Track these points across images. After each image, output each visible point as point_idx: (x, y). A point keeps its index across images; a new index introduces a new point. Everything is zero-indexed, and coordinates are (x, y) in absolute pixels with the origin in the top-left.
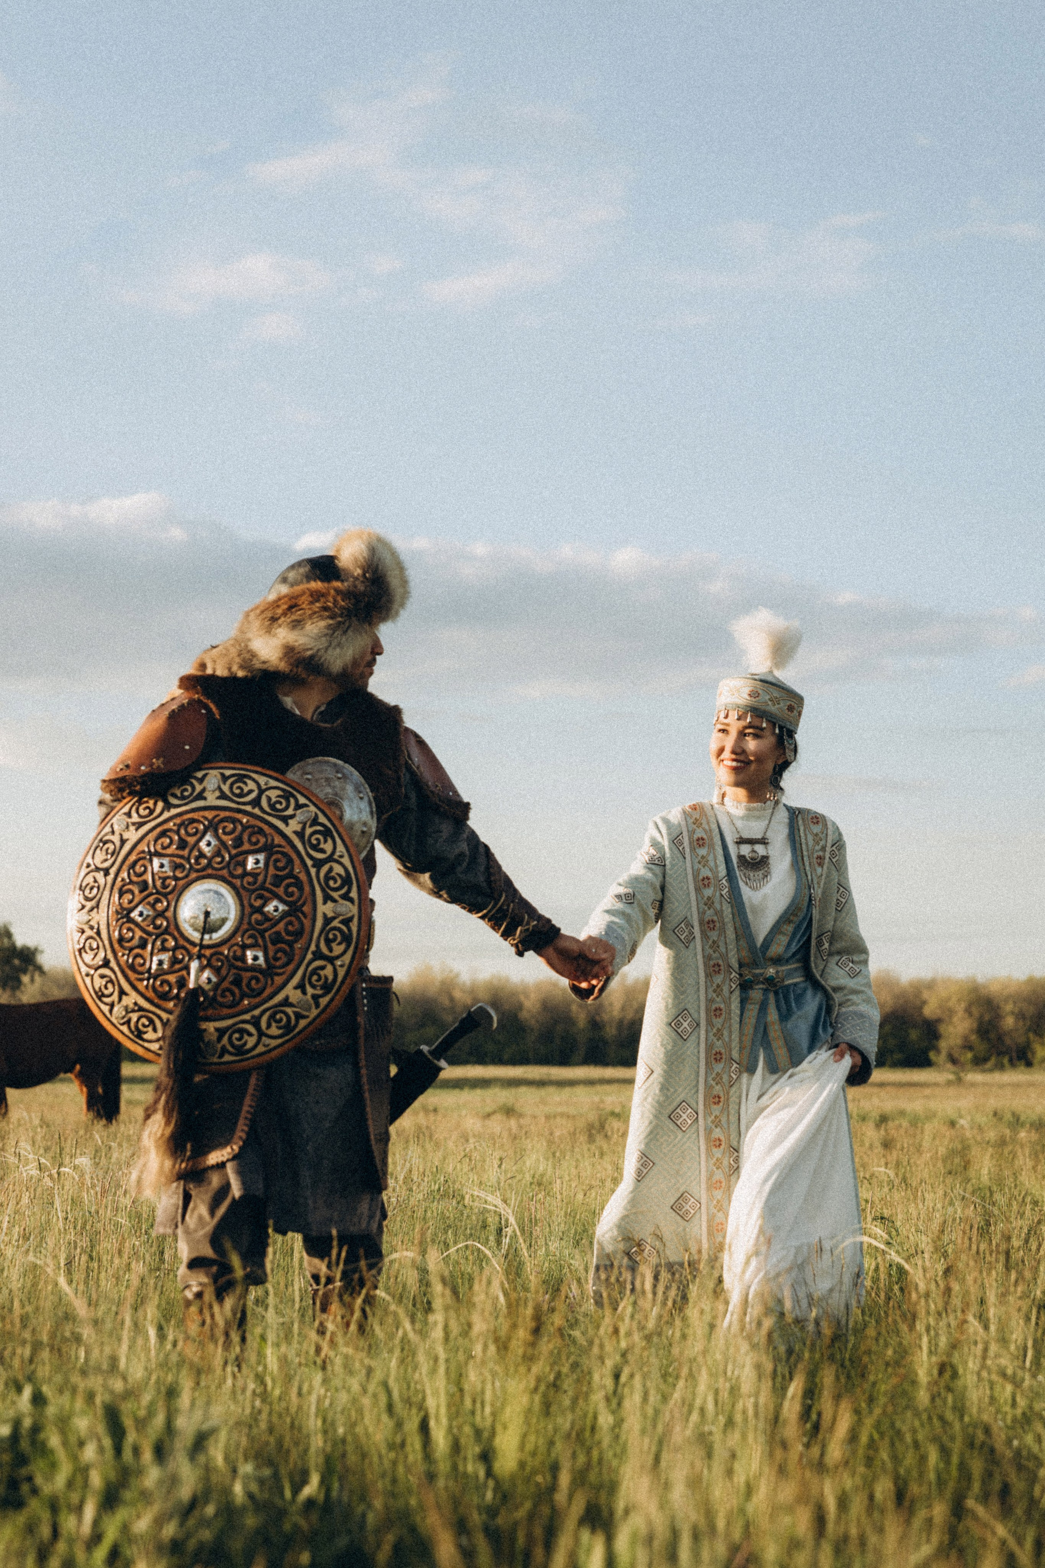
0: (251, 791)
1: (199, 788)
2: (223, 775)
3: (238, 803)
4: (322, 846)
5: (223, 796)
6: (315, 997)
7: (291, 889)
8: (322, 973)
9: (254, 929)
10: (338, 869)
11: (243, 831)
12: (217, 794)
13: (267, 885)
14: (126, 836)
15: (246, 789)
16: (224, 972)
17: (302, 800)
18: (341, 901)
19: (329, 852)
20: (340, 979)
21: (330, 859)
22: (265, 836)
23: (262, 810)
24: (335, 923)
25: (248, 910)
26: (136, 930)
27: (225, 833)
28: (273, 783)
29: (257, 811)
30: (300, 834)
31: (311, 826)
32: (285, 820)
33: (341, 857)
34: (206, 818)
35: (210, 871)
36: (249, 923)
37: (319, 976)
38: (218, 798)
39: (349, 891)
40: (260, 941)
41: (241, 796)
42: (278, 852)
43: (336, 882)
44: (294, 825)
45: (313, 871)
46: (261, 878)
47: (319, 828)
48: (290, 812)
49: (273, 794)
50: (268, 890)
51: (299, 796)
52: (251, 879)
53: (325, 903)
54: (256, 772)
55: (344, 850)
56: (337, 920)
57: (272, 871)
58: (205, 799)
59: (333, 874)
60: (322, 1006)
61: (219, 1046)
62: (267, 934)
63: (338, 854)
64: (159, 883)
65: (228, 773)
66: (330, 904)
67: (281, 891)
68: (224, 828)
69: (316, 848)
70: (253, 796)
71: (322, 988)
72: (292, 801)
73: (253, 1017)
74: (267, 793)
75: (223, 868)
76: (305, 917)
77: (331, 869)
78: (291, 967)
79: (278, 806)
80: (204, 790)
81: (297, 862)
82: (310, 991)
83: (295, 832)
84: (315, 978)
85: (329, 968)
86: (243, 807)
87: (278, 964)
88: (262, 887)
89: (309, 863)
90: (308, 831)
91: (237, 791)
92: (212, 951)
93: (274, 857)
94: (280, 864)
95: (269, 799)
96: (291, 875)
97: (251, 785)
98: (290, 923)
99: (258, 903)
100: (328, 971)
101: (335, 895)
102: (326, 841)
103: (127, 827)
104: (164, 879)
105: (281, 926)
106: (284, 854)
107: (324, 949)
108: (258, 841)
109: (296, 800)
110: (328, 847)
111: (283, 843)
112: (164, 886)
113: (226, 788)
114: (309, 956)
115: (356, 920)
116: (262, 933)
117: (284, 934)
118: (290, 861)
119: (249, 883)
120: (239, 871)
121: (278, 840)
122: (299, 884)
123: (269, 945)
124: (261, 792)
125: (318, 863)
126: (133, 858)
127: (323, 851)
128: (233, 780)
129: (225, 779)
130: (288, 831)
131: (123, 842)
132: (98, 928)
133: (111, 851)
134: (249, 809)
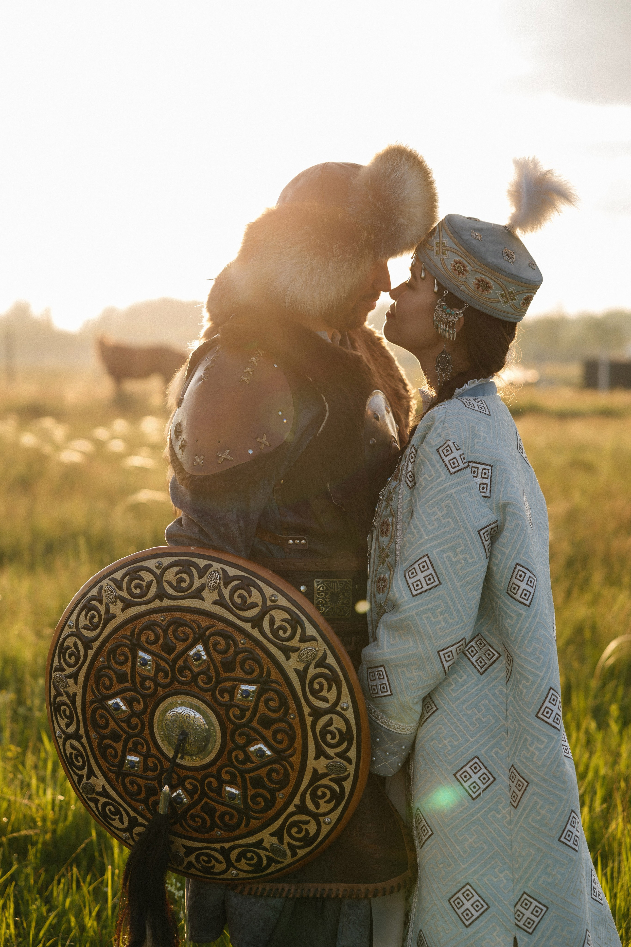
0: (326, 700)
1: (294, 643)
2: (325, 656)
3: (305, 696)
4: (321, 802)
5: (302, 675)
6: (190, 864)
7: (259, 799)
8: (213, 862)
9: (202, 785)
10: (312, 828)
11: (280, 720)
12: (301, 667)
13: (247, 776)
14: (205, 594)
15: (324, 693)
16: (150, 774)
17: (352, 754)
18: (285, 847)
19: (320, 811)
20: (222, 877)
21: (316, 817)
22: (291, 744)
23: (314, 724)
24: (262, 853)
25: (213, 770)
26: (129, 664)
27: (266, 702)
28: (350, 715)
29: (309, 720)
30: (316, 776)
31: (331, 780)
32: (320, 753)
33: (324, 822)
34: (269, 674)
35: (222, 712)
36: (205, 777)
37: (209, 862)
38: (296, 670)
39: (301, 847)
40: (196, 797)
41: (314, 693)
42: (284, 767)
43: (299, 832)
44: (321, 765)
45: (292, 808)
46: (249, 765)
47: (337, 788)
48: (331, 752)
49: (338, 723)
50: (244, 780)
51: (354, 749)
52: (241, 757)
53: (272, 835)
54: (350, 689)
55: (334, 822)
56: (267, 853)
57: (263, 772)
58: (288, 658)
59: (303, 827)
60: (190, 871)
61: (94, 796)
62: (205, 799)
63: (327, 820)
64: (180, 663)
65: (331, 660)
66: (275, 840)
67: (251, 792)
68: (271, 699)
69: (315, 798)
70: (324, 705)
71: (203, 866)
72: (345, 745)
73: (135, 819)
74: (334, 716)
75: (232, 722)
76: (247, 825)
77: (307, 823)
78: (196, 835)
79: (329, 737)
80: (295, 650)
81: (289, 789)
82: (192, 858)
83: (315, 771)
84: (206, 859)
85: (223, 866)
86: (303, 703)
87: (191, 822)
88: (242, 772)
89: (297, 800)
90: (325, 781)
91: (317, 687)
92: (159, 755)
93: (277, 766)
94: (274, 775)
95: (330, 723)
96: (273, 792)
97: (332, 696)
98: (232, 816)
99: (225, 777)
100: (219, 867)
101: (287, 839)
102: (328, 802)
103: (213, 590)
104: (186, 667)
105: (224, 809)
106: (287, 775)
107: (234, 855)
108: (281, 742)
109: (348, 749)
110: (324, 807)
111: (297, 767)
112: (181, 670)
113: (312, 671)
114: (218, 846)
115: (281, 866)
116: (204, 794)
117: (217, 814)
118: (283, 783)
119: (236, 756)
120: (241, 741)
121: (296, 759)
122: (270, 804)
123: (199, 806)
124: (332, 710)
125: (302, 809)
126: (188, 617)
127: (317, 806)
128: (326, 671)
129: (322, 663)
130: (311, 763)
131: (198, 595)
132: (110, 617)
133: (183, 585)
134: (307, 710)
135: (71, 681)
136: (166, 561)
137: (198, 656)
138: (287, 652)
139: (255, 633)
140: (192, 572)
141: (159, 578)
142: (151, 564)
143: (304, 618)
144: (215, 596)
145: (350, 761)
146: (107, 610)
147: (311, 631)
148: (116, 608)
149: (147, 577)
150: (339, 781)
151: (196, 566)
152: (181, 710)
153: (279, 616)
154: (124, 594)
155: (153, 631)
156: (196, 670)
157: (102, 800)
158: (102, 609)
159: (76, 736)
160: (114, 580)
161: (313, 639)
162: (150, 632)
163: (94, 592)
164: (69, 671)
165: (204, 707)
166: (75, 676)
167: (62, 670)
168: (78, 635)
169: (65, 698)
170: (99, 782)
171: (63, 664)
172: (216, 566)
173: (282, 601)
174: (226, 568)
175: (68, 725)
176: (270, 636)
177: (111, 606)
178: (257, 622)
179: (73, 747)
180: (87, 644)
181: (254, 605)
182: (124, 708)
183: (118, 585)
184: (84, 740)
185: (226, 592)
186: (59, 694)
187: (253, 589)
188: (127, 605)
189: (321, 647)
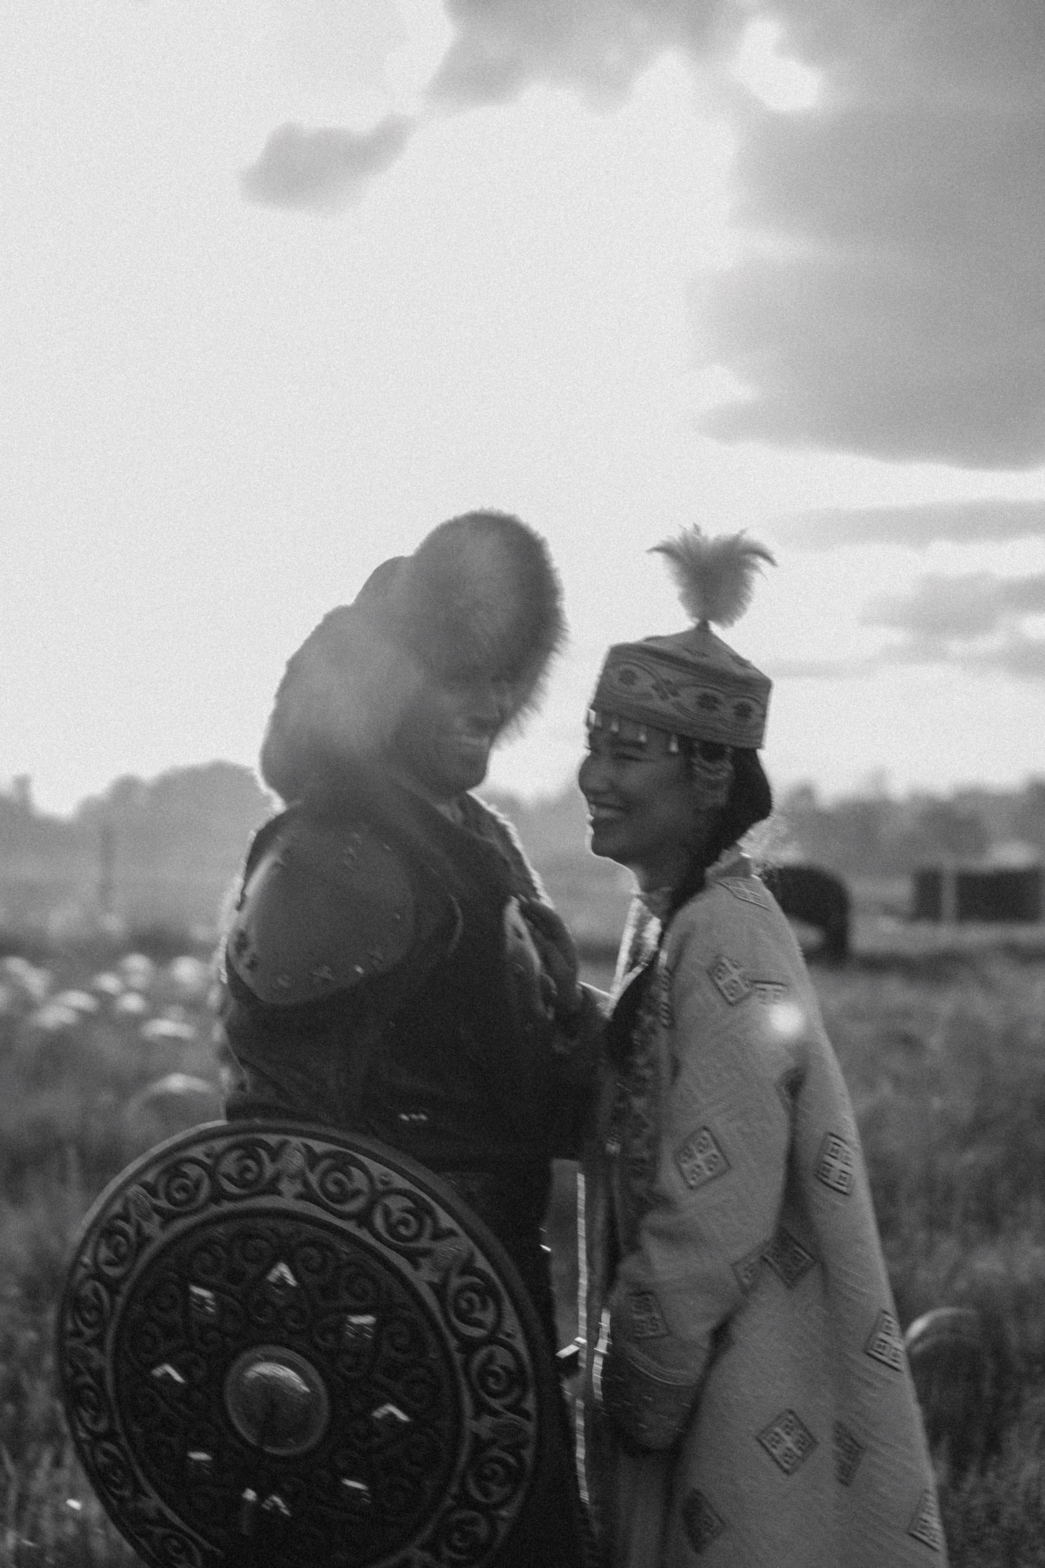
0: (479, 1324)
1: (424, 1243)
2: (471, 1257)
3: (448, 1322)
4: (492, 1485)
5: (439, 1290)
10: (483, 1530)
12: (437, 1278)
15: (476, 1315)
17: (530, 1404)
19: (492, 1500)
21: (486, 1510)
22: (435, 1400)
23: (467, 1364)
25: (322, 1457)
26: (180, 1308)
28: (520, 1344)
29: (458, 1357)
30: (480, 1445)
31: (503, 1449)
32: (481, 1409)
33: (500, 1518)
34: (390, 1295)
38: (431, 1284)
41: (462, 1316)
43: (463, 1539)
44: (485, 1426)
45: (449, 1502)
47: (511, 1460)
48: (495, 1404)
49: (503, 1357)
51: (531, 1395)
52: (362, 1429)
54: (515, 1303)
57: (398, 1449)
58: (417, 1267)
59: (469, 1528)
61: (147, 1527)
63: (504, 1513)
64: (255, 1296)
65: (481, 1262)
68: (398, 1334)
69: (482, 1480)
70: (477, 1333)
72: (517, 1391)
74: (494, 1348)
75: (345, 1378)
77: (473, 1522)
79: (491, 1381)
80: (426, 1253)
81: (441, 1471)
83: (476, 1437)
86: (447, 1332)
89: (455, 1488)
90: (495, 1452)
91: (464, 1305)
95: (491, 1358)
96: (416, 1480)
97: (488, 1317)
99: (342, 1465)
102: (502, 1484)
103: (294, 1178)
106: (434, 1448)
108: (419, 1399)
109: (522, 1398)
110: (497, 1493)
111: (448, 1434)
113: (456, 1282)
120: (358, 1404)
121: (446, 1423)
122: (414, 1498)
124: (491, 1340)
125: (464, 1500)
126: (262, 1224)
127: (486, 1493)
128: (477, 1280)
129: (467, 1268)
130: (470, 1425)
131: (272, 1189)
132: (144, 1240)
133: (249, 1176)
134: (453, 1343)
135: (93, 1351)
136: (219, 1145)
137: (282, 1282)
138: (413, 1257)
139: (364, 1235)
140: (260, 1155)
141: (211, 1172)
142: (197, 1151)
143: (433, 1204)
144: (298, 1187)
145: (526, 1415)
146: (139, 1231)
147: (446, 1221)
148: (152, 1227)
149: (193, 1171)
150: (515, 1449)
151: (266, 1146)
152: (266, 1369)
153: (396, 1204)
154: (163, 1203)
155: (210, 1253)
156: (281, 1303)
157: (159, 1531)
158: (130, 1230)
159: (110, 1435)
160: (145, 1185)
161: (451, 1233)
162: (206, 1255)
163: (117, 1207)
164: (89, 1333)
165: (298, 1359)
166: (98, 1341)
167: (78, 1334)
168: (98, 1276)
169: (89, 1379)
170: (153, 1502)
171: (80, 1324)
172: (295, 1141)
173: (400, 1182)
174: (311, 1142)
175: (95, 1420)
176: (386, 1236)
177: (145, 1224)
178: (363, 1218)
179: (106, 1453)
180: (113, 1287)
181: (357, 1193)
182: (178, 1378)
183: (152, 1190)
184: (123, 1441)
185: (313, 1179)
186: (78, 1372)
187: (353, 1169)
188: (168, 1218)
189: (463, 1244)
